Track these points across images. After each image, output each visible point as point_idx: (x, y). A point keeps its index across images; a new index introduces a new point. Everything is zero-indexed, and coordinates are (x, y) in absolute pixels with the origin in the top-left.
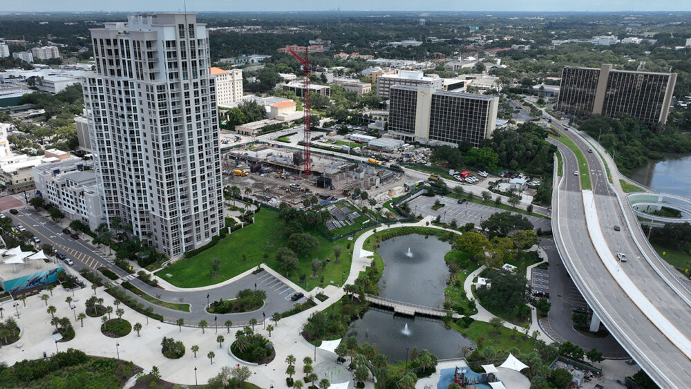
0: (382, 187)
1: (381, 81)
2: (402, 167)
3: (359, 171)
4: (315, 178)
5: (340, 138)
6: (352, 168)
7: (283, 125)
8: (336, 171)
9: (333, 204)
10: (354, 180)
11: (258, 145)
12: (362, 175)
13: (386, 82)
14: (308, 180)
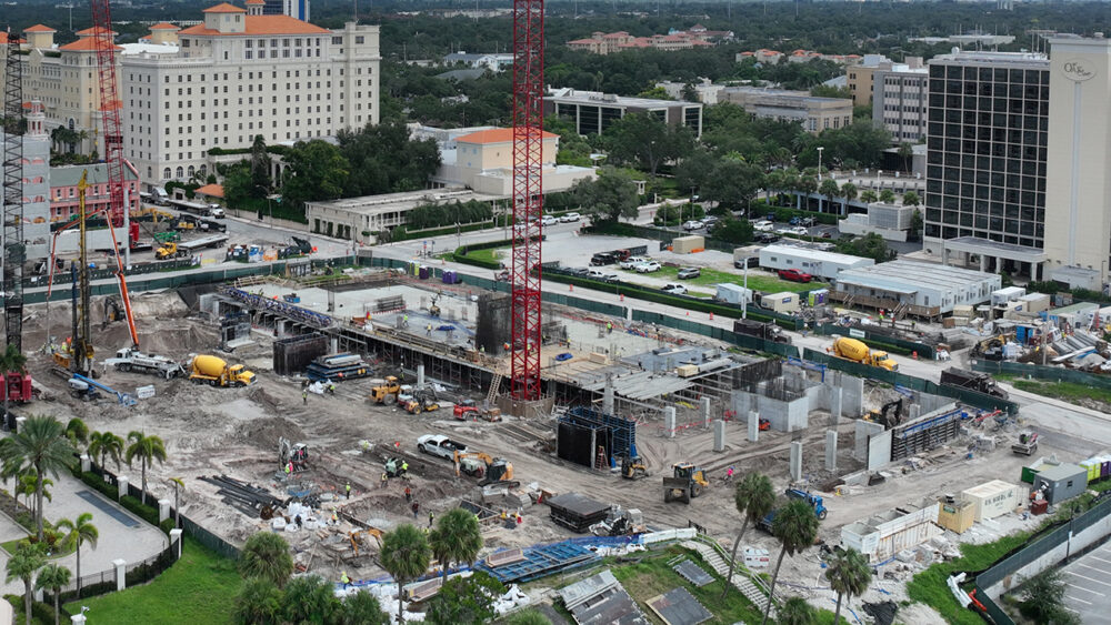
0: (902, 481)
1: (889, 88)
2: (1004, 386)
3: (783, 395)
4: (558, 413)
5: (719, 260)
6: (746, 379)
7: (496, 210)
8: (670, 385)
9: (604, 563)
10: (756, 435)
11: (369, 271)
12: (798, 413)
13: (908, 89)
14: (524, 423)
